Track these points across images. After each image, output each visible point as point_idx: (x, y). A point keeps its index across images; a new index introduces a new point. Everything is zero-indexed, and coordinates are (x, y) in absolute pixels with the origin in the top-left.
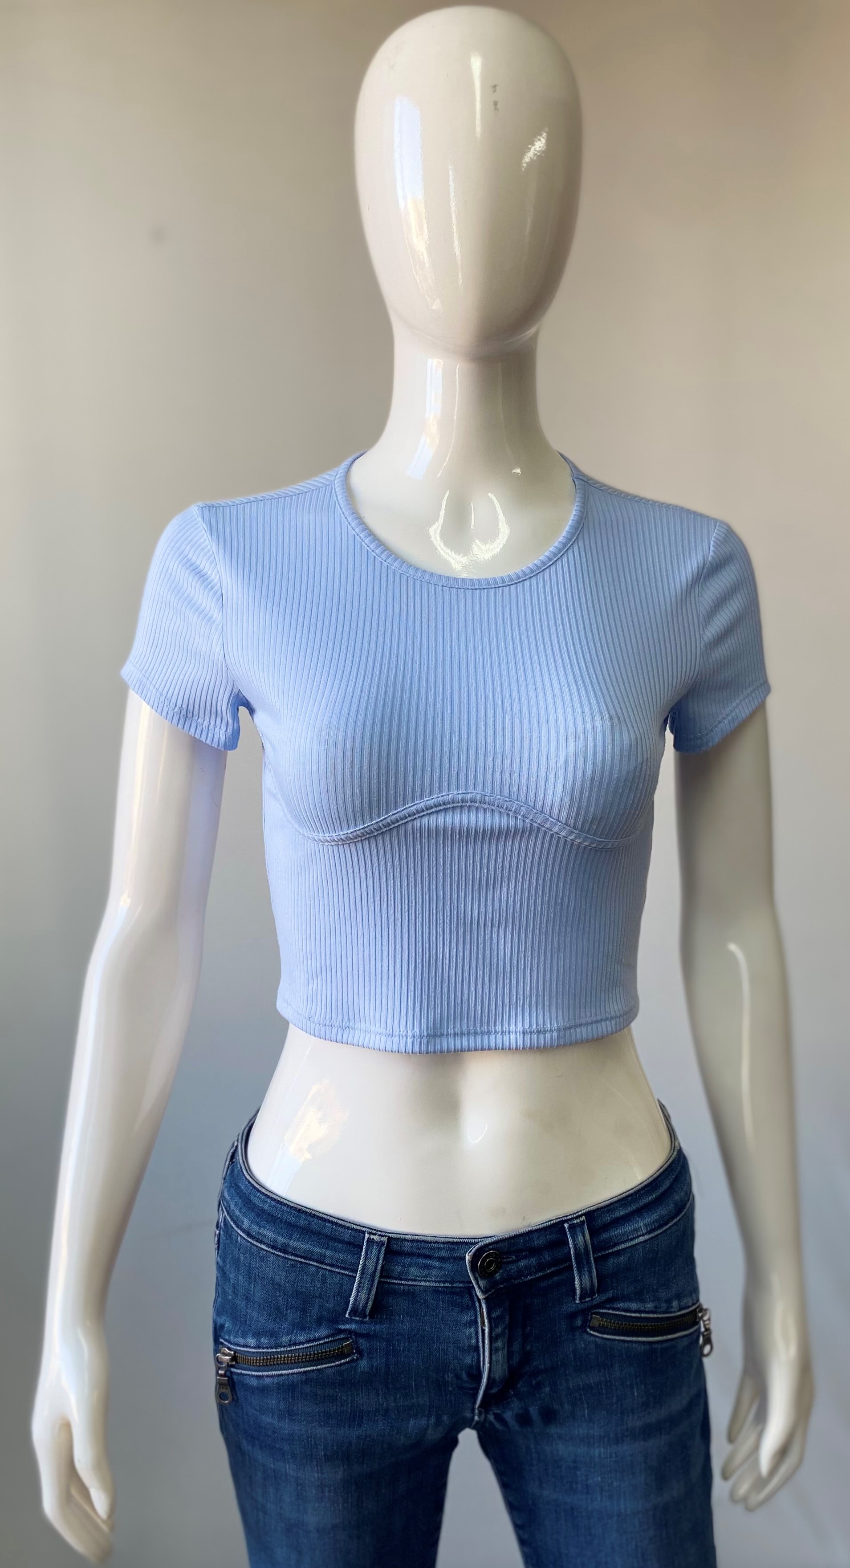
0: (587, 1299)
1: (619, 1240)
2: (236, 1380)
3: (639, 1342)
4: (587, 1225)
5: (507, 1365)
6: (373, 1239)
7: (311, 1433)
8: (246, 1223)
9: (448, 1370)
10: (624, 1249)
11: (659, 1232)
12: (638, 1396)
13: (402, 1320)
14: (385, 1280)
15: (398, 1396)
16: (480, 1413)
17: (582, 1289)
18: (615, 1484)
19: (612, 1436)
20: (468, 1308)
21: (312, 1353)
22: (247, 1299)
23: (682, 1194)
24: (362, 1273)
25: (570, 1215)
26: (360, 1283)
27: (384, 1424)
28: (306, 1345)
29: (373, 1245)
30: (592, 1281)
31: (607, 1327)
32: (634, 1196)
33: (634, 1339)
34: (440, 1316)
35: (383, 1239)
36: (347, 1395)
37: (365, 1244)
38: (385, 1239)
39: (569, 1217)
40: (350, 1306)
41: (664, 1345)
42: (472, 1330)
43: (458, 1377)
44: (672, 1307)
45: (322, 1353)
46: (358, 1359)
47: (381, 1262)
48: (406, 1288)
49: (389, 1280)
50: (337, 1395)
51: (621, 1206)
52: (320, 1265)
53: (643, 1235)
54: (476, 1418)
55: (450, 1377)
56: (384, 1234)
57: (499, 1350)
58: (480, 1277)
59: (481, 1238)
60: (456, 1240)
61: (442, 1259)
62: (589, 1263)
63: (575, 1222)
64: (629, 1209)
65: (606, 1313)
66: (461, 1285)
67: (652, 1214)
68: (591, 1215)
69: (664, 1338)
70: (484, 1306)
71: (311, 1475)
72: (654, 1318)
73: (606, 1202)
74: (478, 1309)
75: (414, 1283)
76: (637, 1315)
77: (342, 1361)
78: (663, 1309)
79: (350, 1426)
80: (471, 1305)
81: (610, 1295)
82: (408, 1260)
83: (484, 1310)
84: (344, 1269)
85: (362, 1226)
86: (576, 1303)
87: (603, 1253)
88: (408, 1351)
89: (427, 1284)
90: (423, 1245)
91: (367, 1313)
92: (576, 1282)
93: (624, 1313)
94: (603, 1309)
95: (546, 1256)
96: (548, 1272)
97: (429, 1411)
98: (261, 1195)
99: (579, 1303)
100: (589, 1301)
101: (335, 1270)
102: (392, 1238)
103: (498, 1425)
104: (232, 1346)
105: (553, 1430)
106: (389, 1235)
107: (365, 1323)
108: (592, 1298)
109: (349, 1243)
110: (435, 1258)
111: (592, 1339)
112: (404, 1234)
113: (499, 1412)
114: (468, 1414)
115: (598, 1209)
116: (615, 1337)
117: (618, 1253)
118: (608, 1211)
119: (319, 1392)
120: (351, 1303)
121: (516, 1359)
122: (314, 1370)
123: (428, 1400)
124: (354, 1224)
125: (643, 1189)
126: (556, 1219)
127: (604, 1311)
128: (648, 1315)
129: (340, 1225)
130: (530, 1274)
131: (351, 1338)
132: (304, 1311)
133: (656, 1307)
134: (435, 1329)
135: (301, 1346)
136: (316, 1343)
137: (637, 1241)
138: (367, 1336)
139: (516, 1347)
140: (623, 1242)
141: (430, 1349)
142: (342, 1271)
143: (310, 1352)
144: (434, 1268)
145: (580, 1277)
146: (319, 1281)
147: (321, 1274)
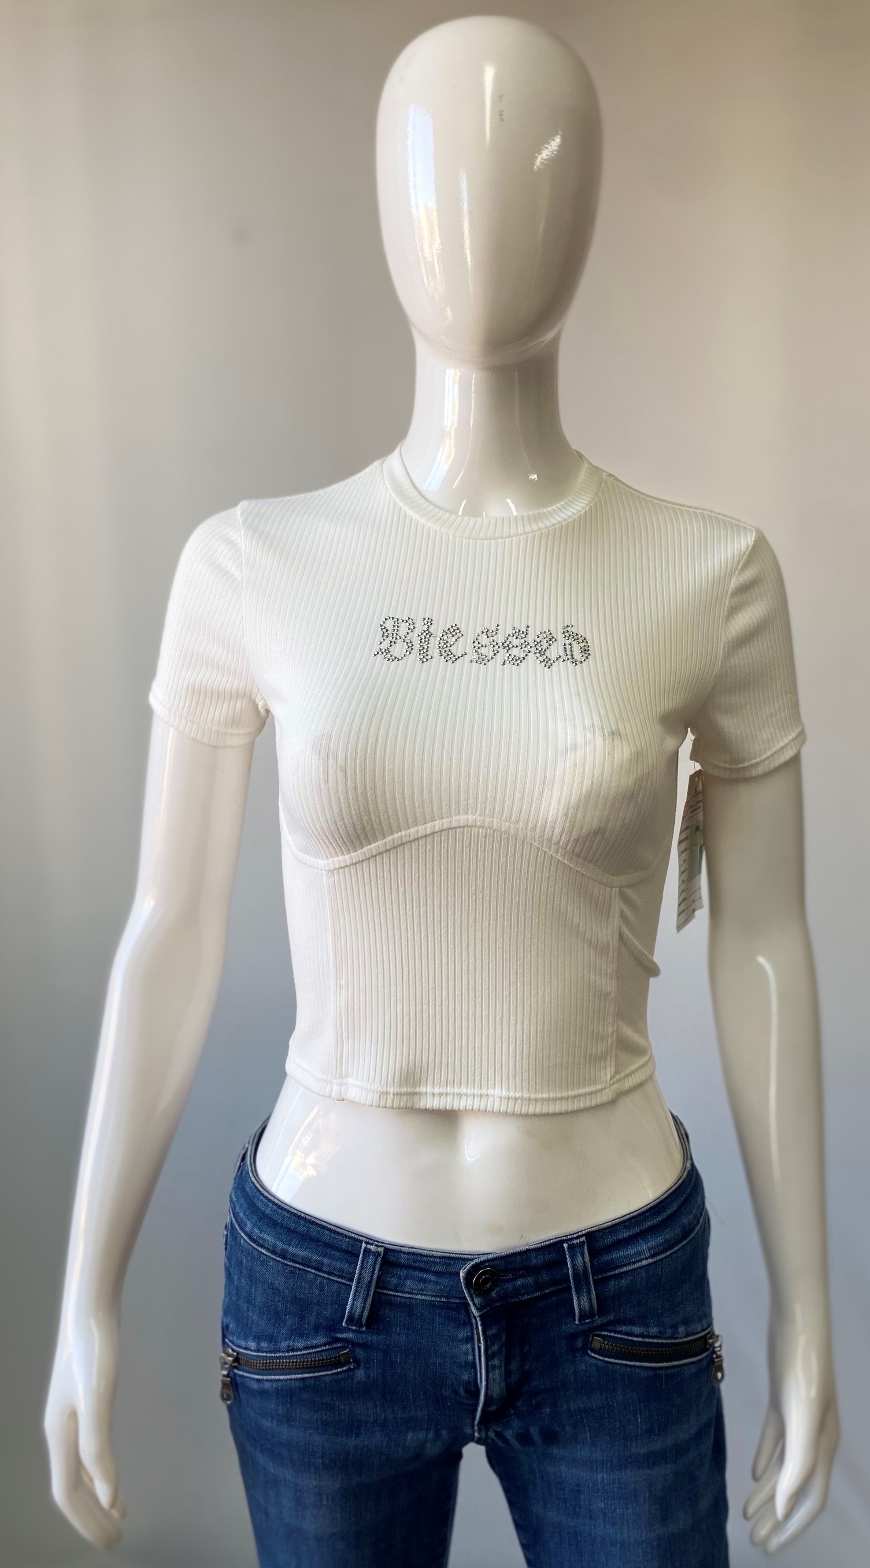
0: (587, 1321)
1: (620, 1263)
2: (238, 1381)
3: (641, 1367)
4: (587, 1246)
5: (504, 1384)
6: (370, 1249)
7: (309, 1440)
8: (249, 1225)
9: (446, 1385)
10: (626, 1272)
11: (663, 1256)
12: (641, 1423)
13: (399, 1332)
14: (382, 1291)
15: (396, 1408)
16: (480, 1431)
17: (580, 1309)
18: (618, 1511)
19: (615, 1461)
20: (465, 1324)
21: (309, 1360)
22: (249, 1302)
23: (691, 1217)
24: (358, 1282)
25: (569, 1235)
26: (356, 1291)
27: (382, 1435)
28: (303, 1352)
29: (369, 1255)
30: (591, 1303)
31: (608, 1350)
32: (638, 1218)
33: (637, 1364)
34: (437, 1330)
35: (379, 1249)
36: (345, 1405)
37: (362, 1253)
38: (381, 1250)
39: (569, 1237)
40: (346, 1314)
41: (669, 1372)
42: (469, 1346)
43: (456, 1392)
44: (678, 1333)
45: (319, 1360)
46: (355, 1368)
47: (376, 1272)
48: (403, 1299)
49: (385, 1292)
50: (335, 1405)
51: (625, 1227)
52: (318, 1273)
53: (646, 1258)
54: (476, 1434)
55: (447, 1393)
56: (379, 1244)
57: (495, 1368)
58: (475, 1294)
59: (477, 1255)
60: (452, 1255)
61: (437, 1274)
62: (588, 1284)
63: (575, 1242)
64: (632, 1232)
65: (607, 1335)
66: (457, 1301)
67: (657, 1237)
68: (592, 1237)
69: (670, 1364)
70: (479, 1323)
71: (310, 1482)
72: (657, 1343)
73: (609, 1224)
74: (475, 1326)
75: (410, 1296)
76: (640, 1339)
77: (339, 1370)
78: (669, 1334)
79: (347, 1435)
80: (468, 1321)
81: (612, 1318)
82: (404, 1273)
83: (480, 1327)
84: (341, 1277)
85: (360, 1236)
86: (575, 1324)
87: (605, 1276)
88: (405, 1364)
89: (424, 1297)
90: (419, 1258)
91: (364, 1323)
92: (575, 1303)
93: (627, 1337)
94: (604, 1331)
95: (544, 1276)
96: (546, 1291)
97: (428, 1425)
98: (264, 1199)
99: (579, 1324)
100: (589, 1322)
101: (332, 1278)
102: (388, 1249)
103: (500, 1444)
104: (235, 1348)
105: (555, 1451)
106: (387, 1246)
107: (362, 1332)
108: (592, 1319)
109: (347, 1252)
110: (430, 1271)
111: (595, 1361)
112: (400, 1246)
113: (499, 1430)
114: (468, 1431)
115: (599, 1231)
116: (616, 1361)
117: (619, 1276)
118: (610, 1233)
119: (316, 1399)
120: (347, 1311)
121: (514, 1378)
122: (311, 1378)
123: (426, 1413)
124: (352, 1232)
125: (648, 1211)
126: (555, 1238)
127: (606, 1333)
128: (651, 1340)
129: (338, 1233)
130: (528, 1294)
131: (349, 1348)
132: (302, 1318)
133: (660, 1332)
134: (432, 1343)
135: (299, 1353)
136: (314, 1350)
137: (639, 1265)
138: (365, 1346)
139: (514, 1366)
140: (625, 1265)
141: (426, 1362)
142: (339, 1280)
143: (307, 1359)
144: (430, 1282)
145: (578, 1297)
146: (316, 1288)
147: (318, 1281)
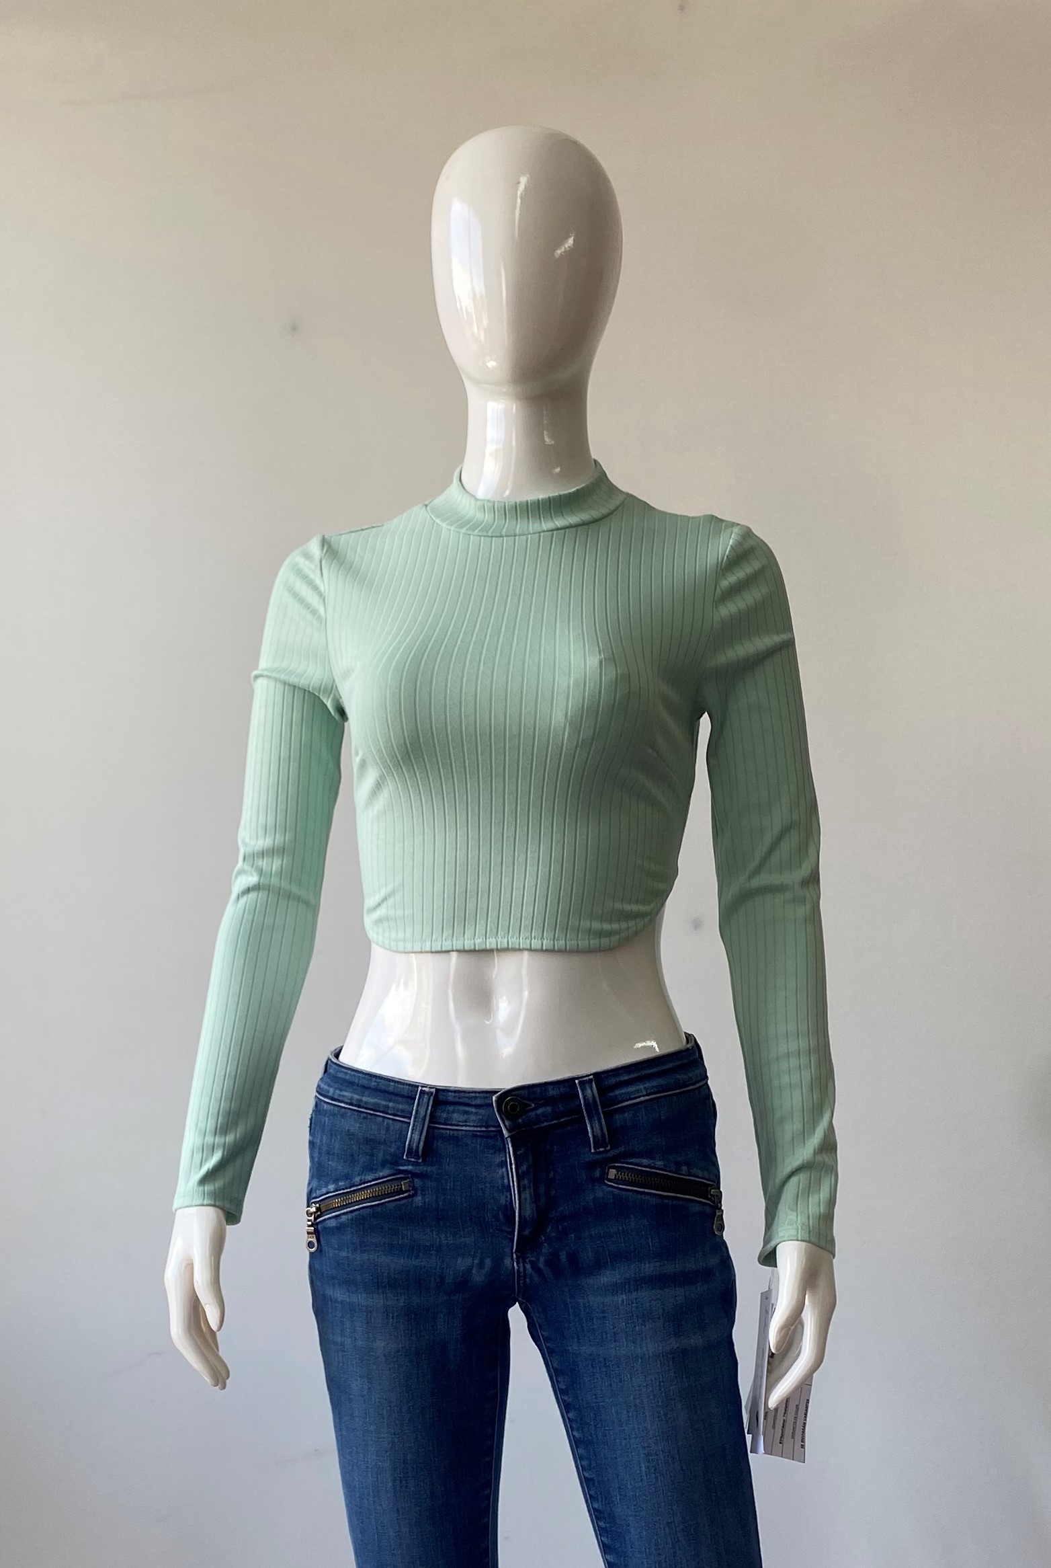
1: (625, 1098)
2: (320, 1230)
3: (651, 1194)
4: (595, 1083)
5: (535, 1206)
7: (377, 1261)
9: (488, 1210)
10: (628, 1106)
11: (658, 1095)
13: (449, 1162)
14: (433, 1125)
15: (448, 1234)
16: (518, 1260)
17: (595, 1139)
25: (582, 1075)
27: (437, 1258)
28: (372, 1183)
29: (424, 1096)
30: (602, 1133)
31: (620, 1179)
32: (637, 1067)
33: (646, 1191)
34: (479, 1158)
37: (418, 1095)
40: (407, 1148)
43: (497, 1218)
45: (385, 1189)
46: (413, 1194)
48: (451, 1131)
50: (399, 1230)
51: (626, 1072)
52: (384, 1115)
53: (643, 1096)
54: (516, 1266)
55: (490, 1217)
56: (433, 1087)
57: (527, 1189)
58: (504, 1118)
59: (509, 1088)
60: (484, 1091)
62: (599, 1116)
63: (586, 1079)
64: (632, 1076)
65: (620, 1166)
67: (653, 1082)
68: (599, 1076)
69: (674, 1195)
71: (378, 1301)
72: (663, 1175)
73: (613, 1068)
75: (455, 1128)
76: (646, 1170)
78: (673, 1169)
80: (502, 1147)
81: (623, 1149)
83: (510, 1148)
84: (401, 1117)
85: (418, 1083)
86: (591, 1153)
87: (611, 1108)
88: (454, 1190)
89: (467, 1128)
91: (420, 1156)
92: (590, 1134)
93: (634, 1168)
94: (616, 1163)
97: (474, 1252)
99: (594, 1152)
100: (603, 1150)
101: (394, 1118)
102: (440, 1090)
104: (318, 1200)
106: (438, 1088)
107: (419, 1164)
108: (606, 1150)
110: (471, 1104)
111: (610, 1189)
112: (447, 1087)
113: (534, 1257)
115: (607, 1072)
116: (626, 1188)
117: (623, 1109)
118: (614, 1075)
119: (383, 1225)
120: (407, 1144)
121: (543, 1201)
122: (378, 1204)
123: (473, 1241)
124: (409, 1082)
125: (645, 1062)
126: (570, 1077)
129: (400, 1081)
131: (408, 1177)
134: (474, 1169)
136: (380, 1181)
137: (638, 1100)
139: (542, 1190)
141: (471, 1188)
142: (402, 1120)
143: (376, 1188)
145: (591, 1126)
146: (383, 1129)
147: (385, 1123)
